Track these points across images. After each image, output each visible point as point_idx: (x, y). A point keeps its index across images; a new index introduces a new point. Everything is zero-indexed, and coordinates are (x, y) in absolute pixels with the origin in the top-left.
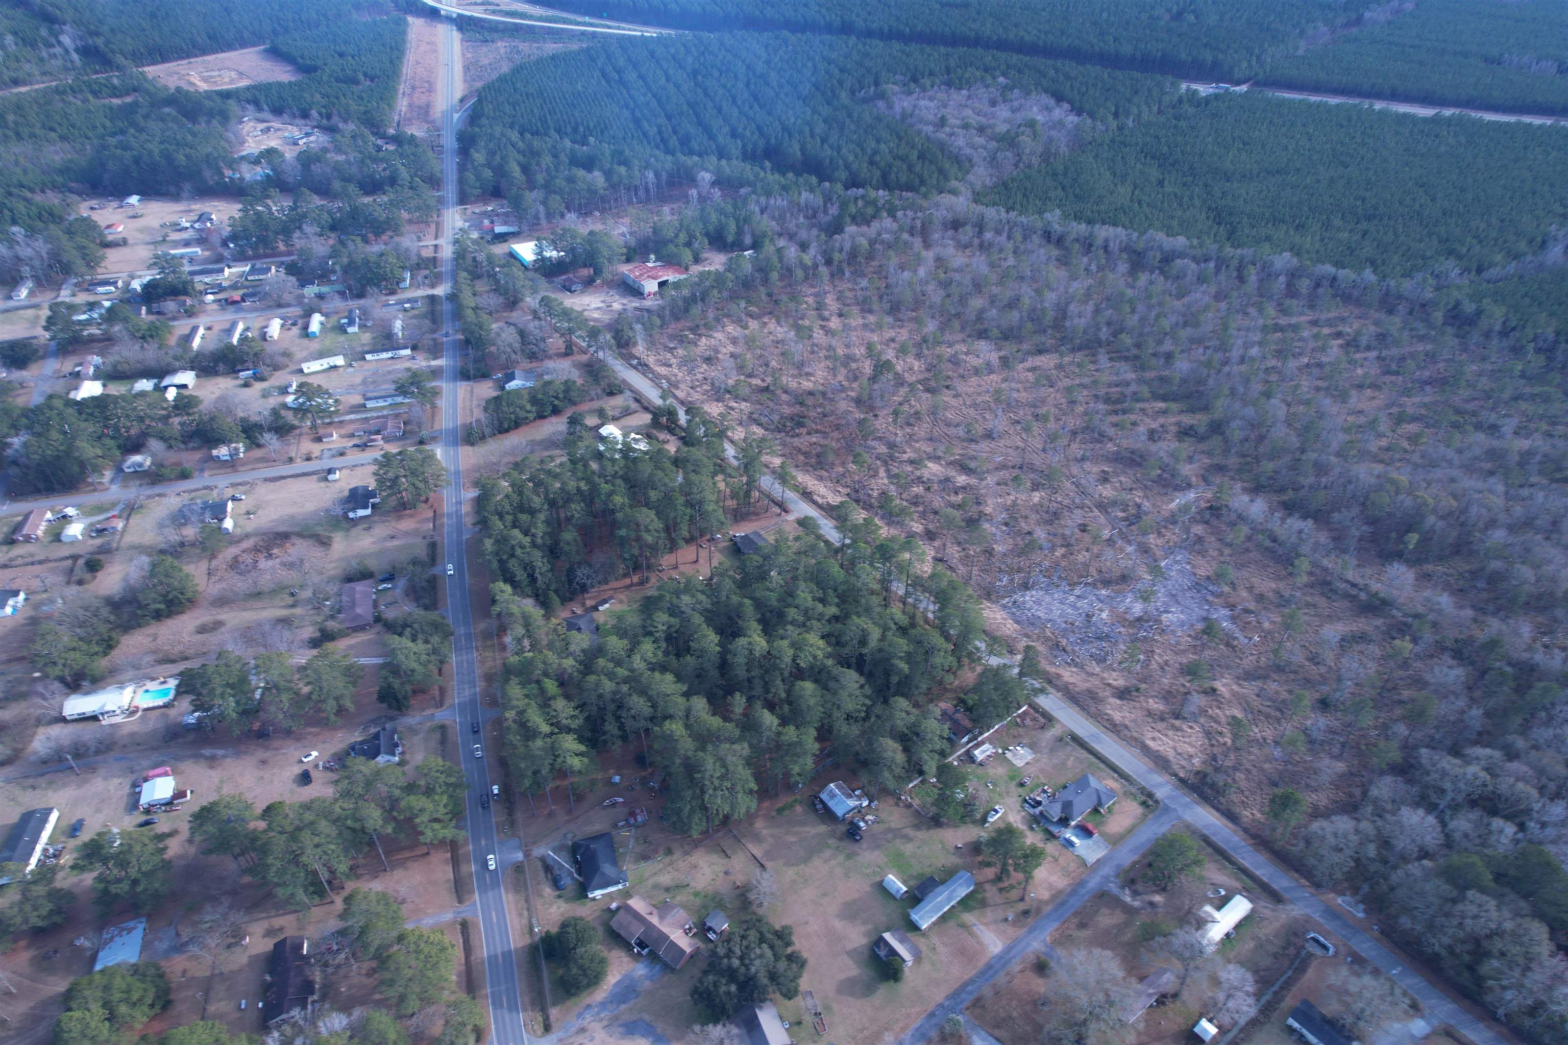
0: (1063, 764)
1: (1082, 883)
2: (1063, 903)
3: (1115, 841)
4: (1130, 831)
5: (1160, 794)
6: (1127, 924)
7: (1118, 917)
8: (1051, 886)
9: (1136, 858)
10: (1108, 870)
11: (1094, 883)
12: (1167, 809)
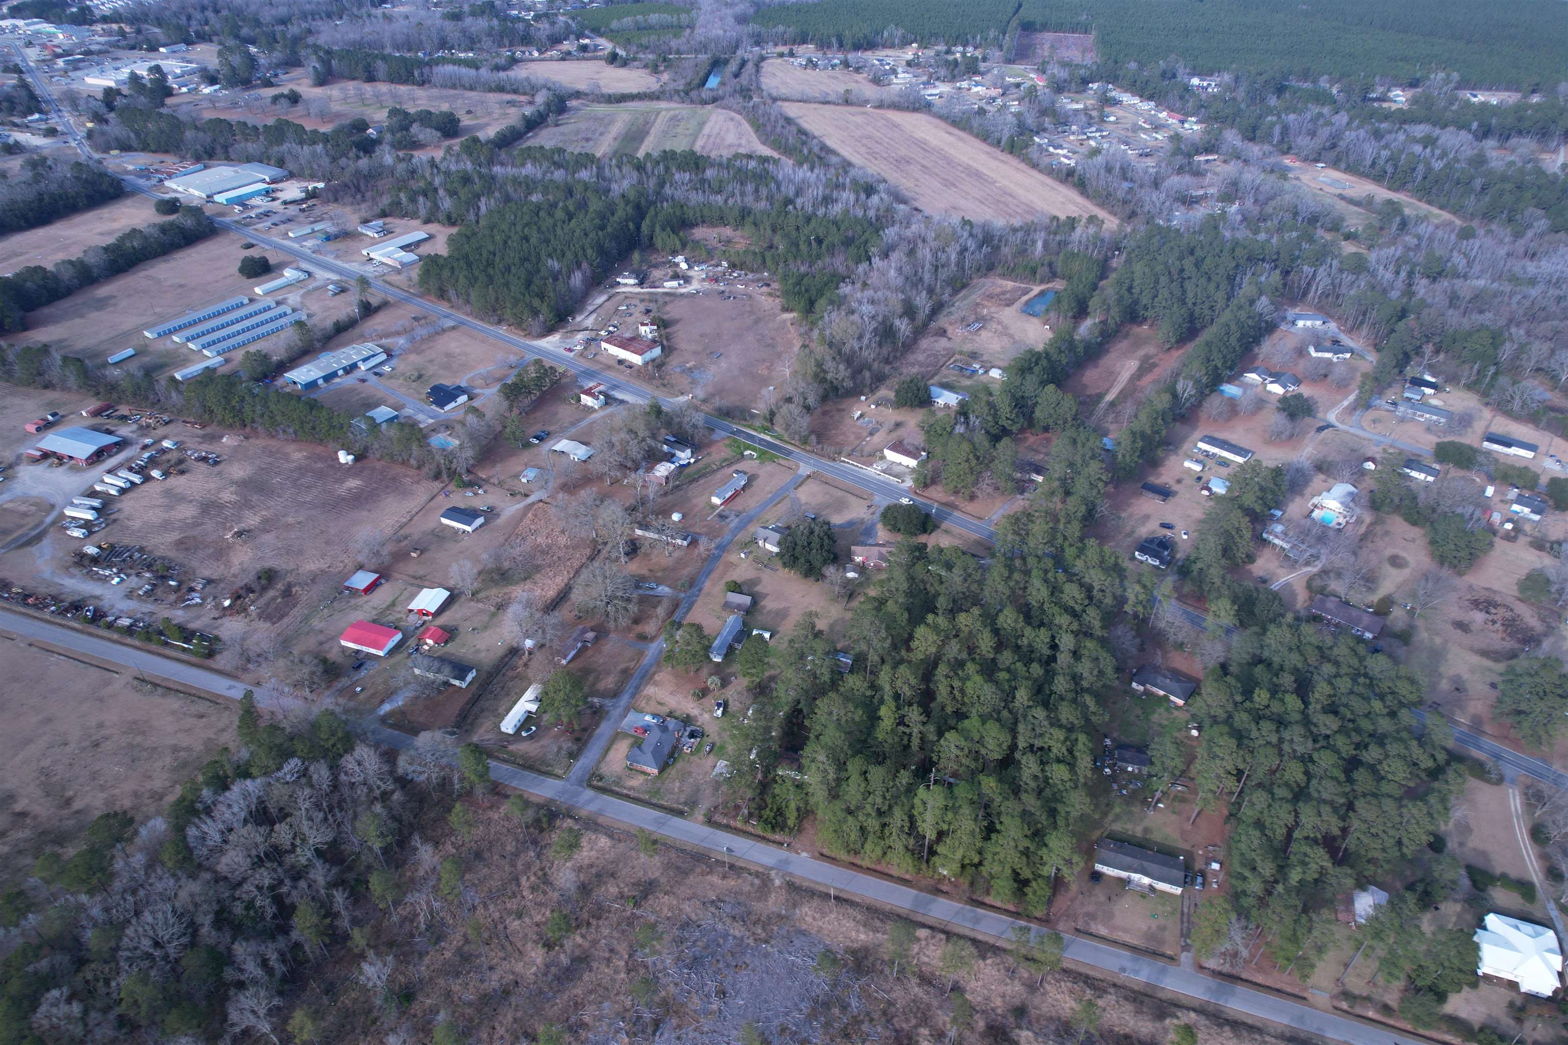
0: (682, 781)
1: (633, 696)
2: (642, 678)
3: (617, 737)
4: (607, 750)
5: (589, 793)
6: (594, 684)
7: (601, 686)
8: (656, 684)
9: (598, 732)
10: (615, 713)
11: (624, 700)
12: (580, 783)
